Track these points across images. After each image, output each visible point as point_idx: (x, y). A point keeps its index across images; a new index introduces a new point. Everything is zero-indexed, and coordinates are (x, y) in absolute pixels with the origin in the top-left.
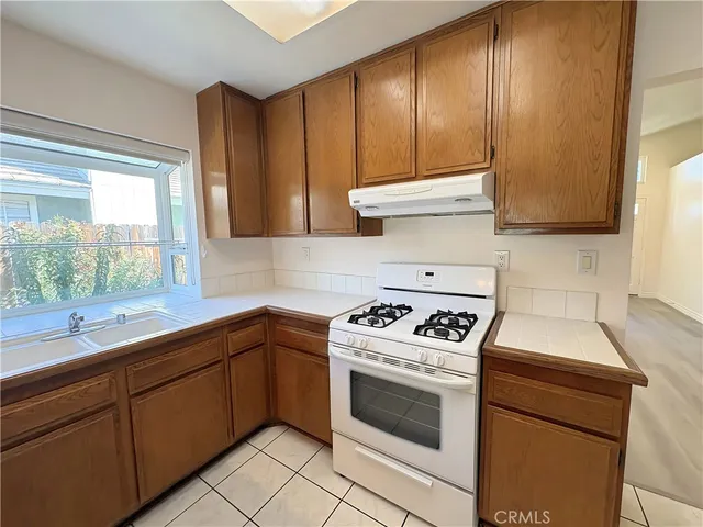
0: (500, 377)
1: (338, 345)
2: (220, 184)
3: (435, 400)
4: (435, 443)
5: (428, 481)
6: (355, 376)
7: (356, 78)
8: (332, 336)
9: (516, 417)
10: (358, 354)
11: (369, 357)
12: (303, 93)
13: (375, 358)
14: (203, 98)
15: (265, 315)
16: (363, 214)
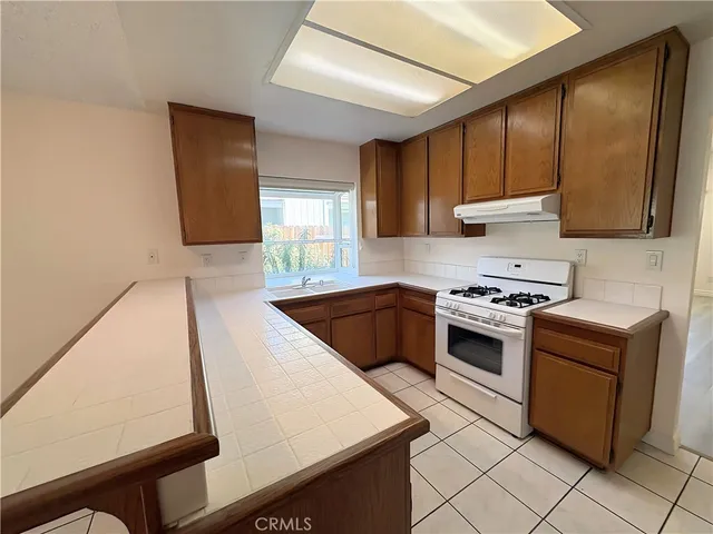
0: (543, 331)
1: (441, 307)
2: (372, 200)
3: (499, 343)
4: (499, 372)
5: (493, 395)
6: (451, 328)
7: (464, 127)
8: (438, 302)
9: (552, 358)
10: (454, 314)
11: (460, 315)
12: (427, 137)
13: (464, 316)
14: (364, 149)
15: (396, 288)
16: (466, 222)
